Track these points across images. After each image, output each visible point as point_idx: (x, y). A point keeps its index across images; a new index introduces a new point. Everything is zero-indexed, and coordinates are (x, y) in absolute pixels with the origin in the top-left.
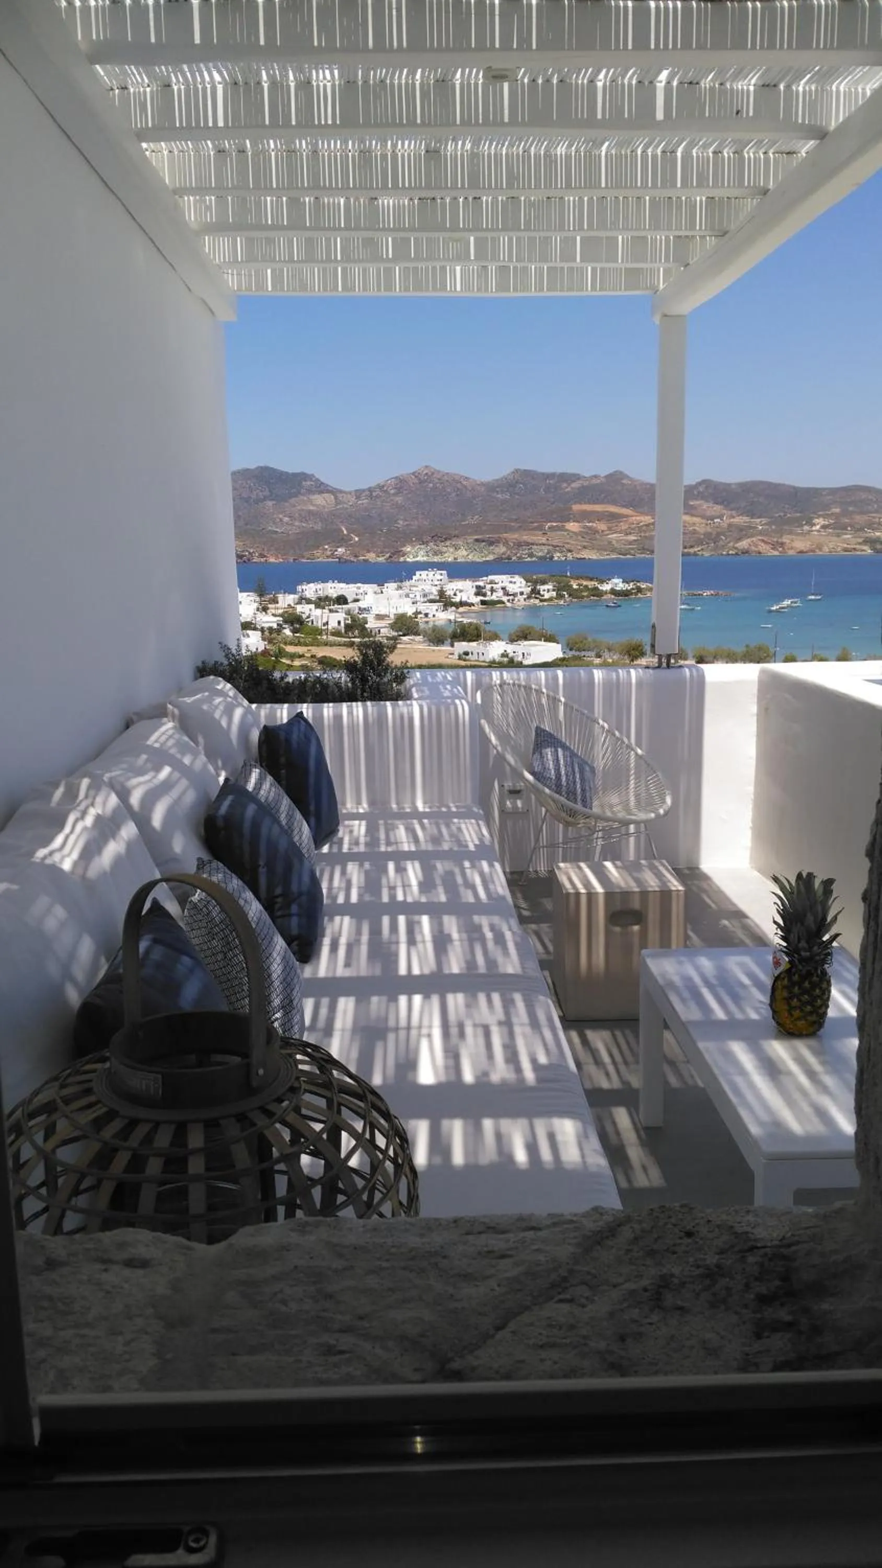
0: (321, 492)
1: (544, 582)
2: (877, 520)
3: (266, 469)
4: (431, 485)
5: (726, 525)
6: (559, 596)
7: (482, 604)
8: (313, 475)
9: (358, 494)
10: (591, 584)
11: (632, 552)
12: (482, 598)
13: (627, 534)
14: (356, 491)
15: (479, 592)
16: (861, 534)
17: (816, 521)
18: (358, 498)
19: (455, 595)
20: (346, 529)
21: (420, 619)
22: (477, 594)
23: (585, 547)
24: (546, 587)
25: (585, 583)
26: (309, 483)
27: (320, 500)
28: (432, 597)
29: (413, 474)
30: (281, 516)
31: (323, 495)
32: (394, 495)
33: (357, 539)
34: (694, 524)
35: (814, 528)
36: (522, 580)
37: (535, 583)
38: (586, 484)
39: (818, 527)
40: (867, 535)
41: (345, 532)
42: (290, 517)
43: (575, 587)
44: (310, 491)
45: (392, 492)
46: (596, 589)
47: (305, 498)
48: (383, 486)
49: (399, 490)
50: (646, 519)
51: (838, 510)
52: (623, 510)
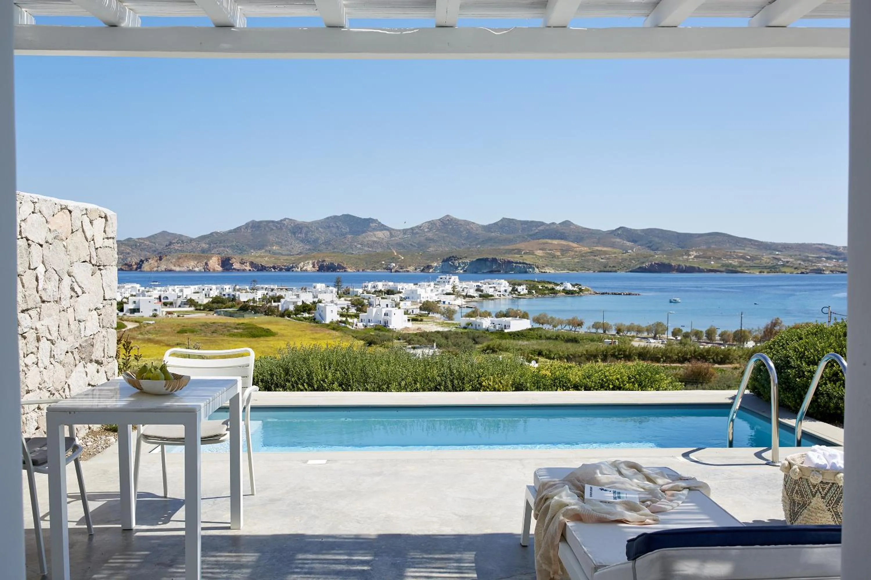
0: (382, 230)
1: (520, 285)
2: (729, 253)
3: (348, 216)
4: (451, 227)
5: (634, 254)
6: (530, 293)
7: (480, 297)
8: (377, 220)
9: (405, 231)
10: (550, 286)
11: (577, 269)
12: (480, 293)
13: (573, 258)
14: (404, 230)
15: (478, 289)
16: (720, 261)
17: (691, 253)
18: (405, 234)
19: (463, 290)
20: (396, 251)
21: (441, 305)
22: (477, 290)
23: (547, 266)
24: (522, 287)
25: (546, 286)
26: (374, 224)
27: (380, 234)
28: (448, 291)
29: (439, 220)
30: (356, 244)
31: (383, 232)
32: (427, 232)
33: (403, 258)
34: (615, 253)
35: (690, 257)
36: (506, 282)
37: (514, 284)
38: (547, 228)
39: (693, 257)
40: (724, 262)
41: (395, 254)
42: (361, 244)
43: (540, 287)
44: (374, 229)
45: (426, 230)
46: (553, 289)
47: (372, 234)
48: (420, 227)
49: (430, 230)
50: (585, 249)
51: (704, 247)
52: (571, 244)
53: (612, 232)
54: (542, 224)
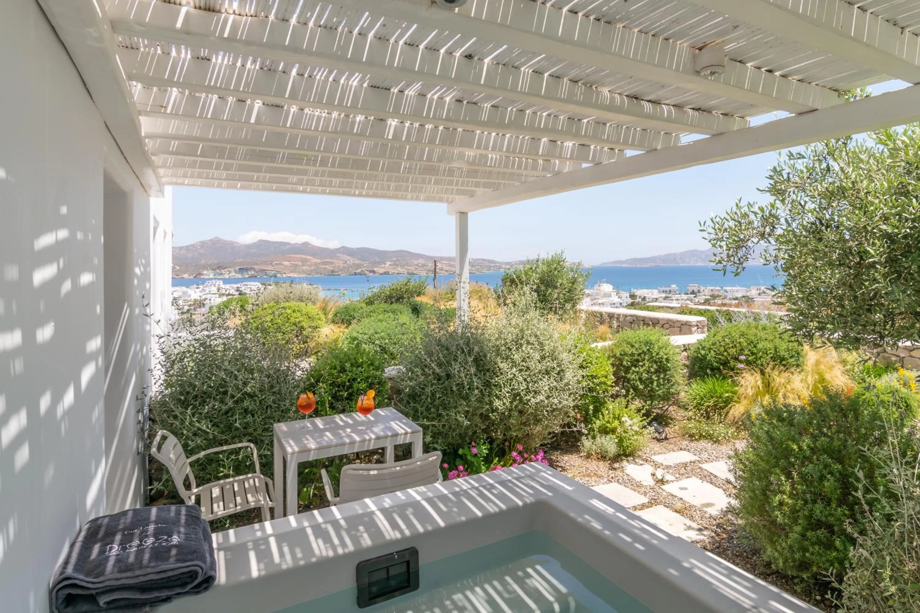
4: (218, 245)
5: (350, 264)
13: (309, 267)
17: (387, 263)
19: (226, 291)
22: (237, 290)
28: (214, 292)
29: (209, 240)
32: (199, 249)
33: (178, 268)
34: (339, 263)
35: (386, 266)
48: (194, 245)
49: (202, 247)
50: (319, 261)
51: (394, 259)
52: (308, 257)
53: (338, 250)
54: (288, 244)
